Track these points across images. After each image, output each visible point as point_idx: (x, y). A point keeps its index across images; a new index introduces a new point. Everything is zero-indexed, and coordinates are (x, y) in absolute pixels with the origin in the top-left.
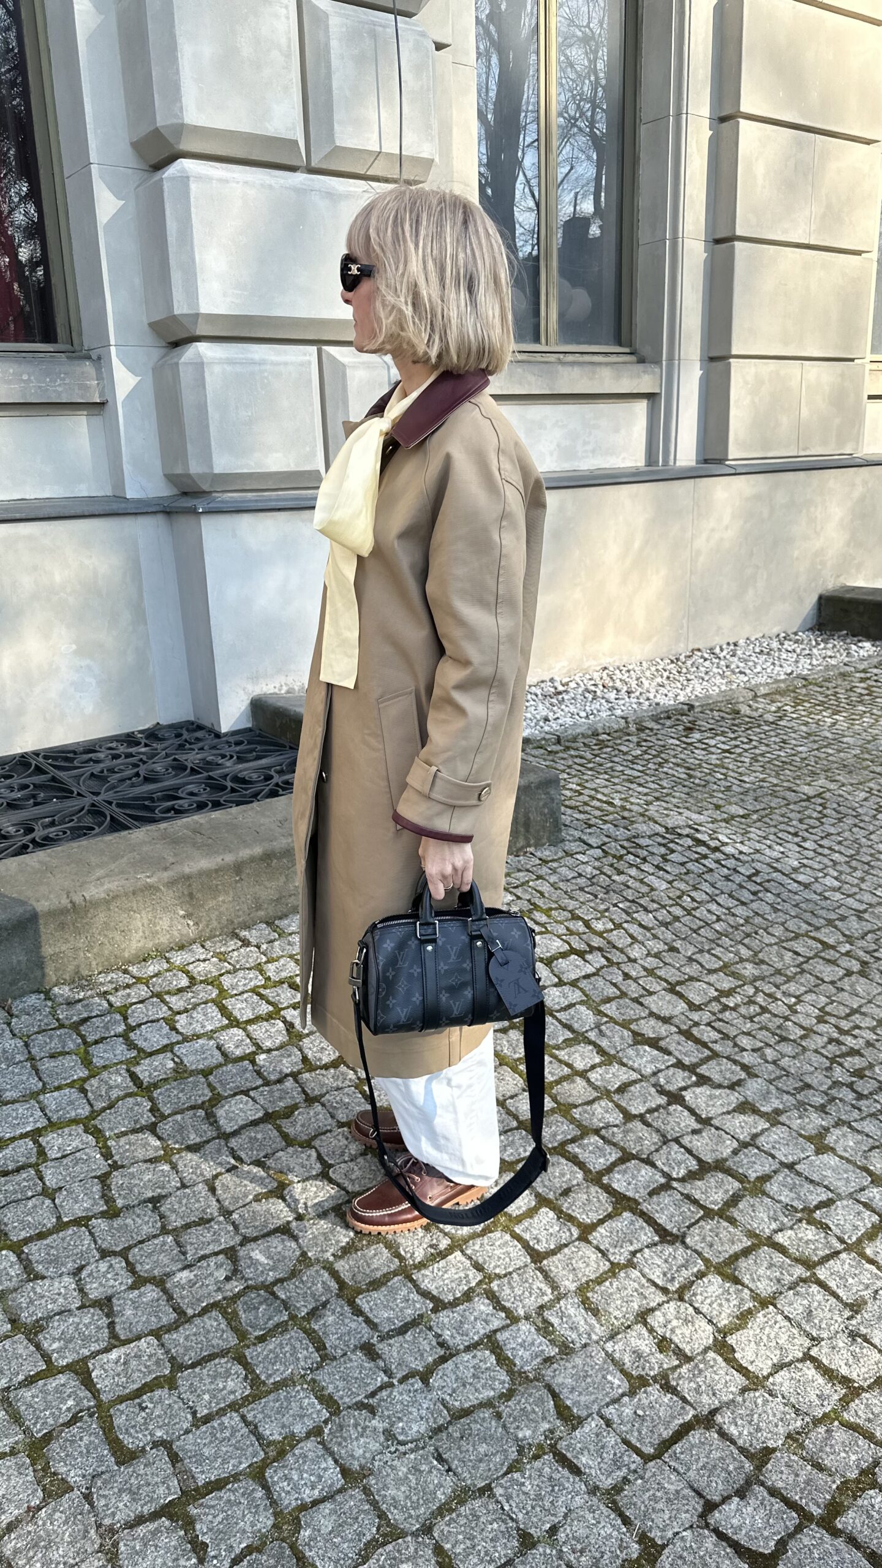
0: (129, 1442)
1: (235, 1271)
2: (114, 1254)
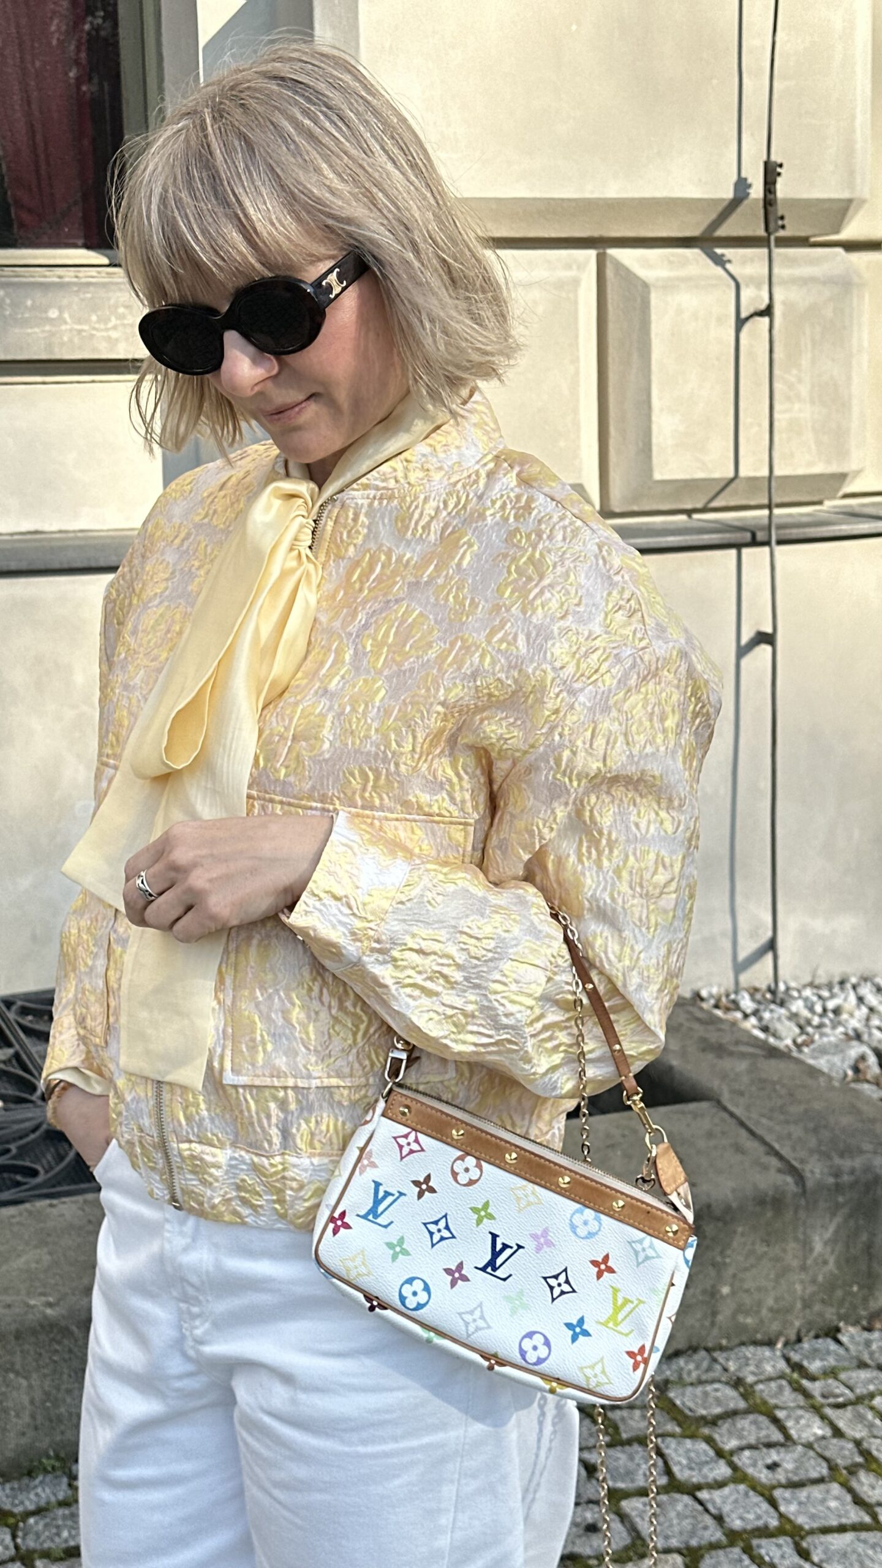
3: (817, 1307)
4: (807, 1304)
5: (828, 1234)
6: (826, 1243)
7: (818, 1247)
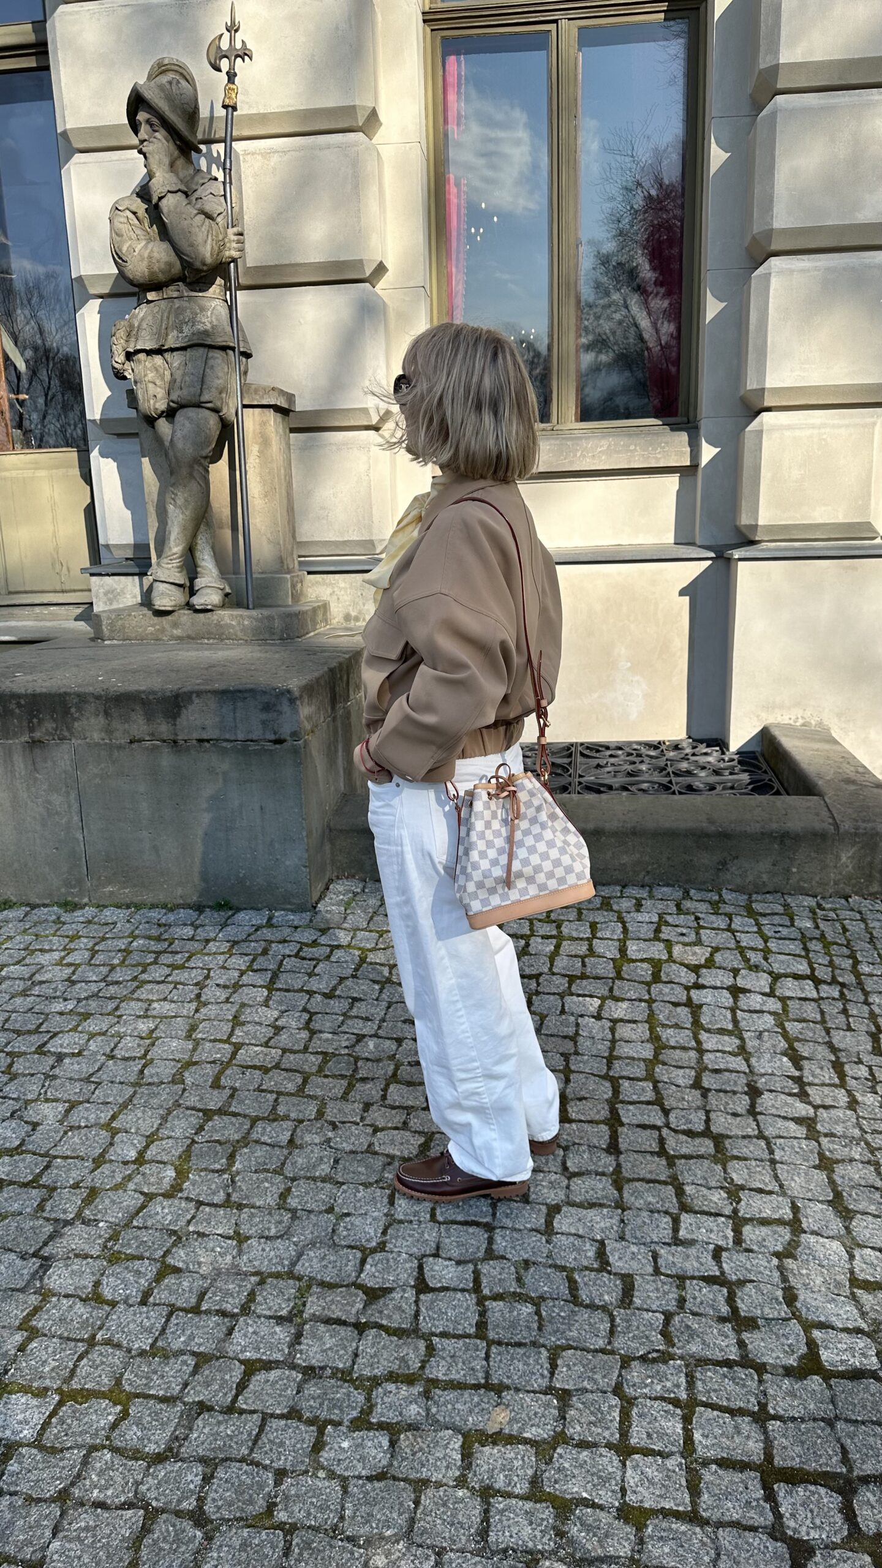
0: (223, 1081)
1: (354, 1046)
2: (309, 1012)
3: (842, 885)
4: (836, 883)
5: (850, 854)
6: (849, 858)
7: (844, 859)
